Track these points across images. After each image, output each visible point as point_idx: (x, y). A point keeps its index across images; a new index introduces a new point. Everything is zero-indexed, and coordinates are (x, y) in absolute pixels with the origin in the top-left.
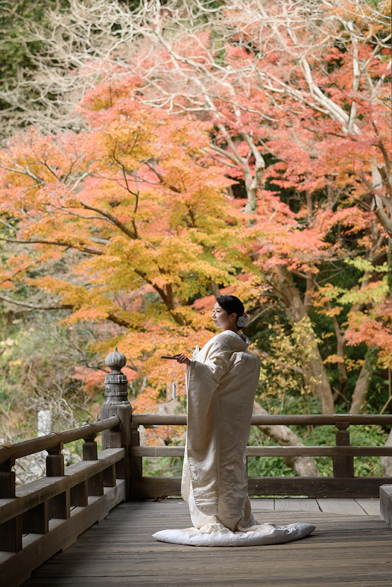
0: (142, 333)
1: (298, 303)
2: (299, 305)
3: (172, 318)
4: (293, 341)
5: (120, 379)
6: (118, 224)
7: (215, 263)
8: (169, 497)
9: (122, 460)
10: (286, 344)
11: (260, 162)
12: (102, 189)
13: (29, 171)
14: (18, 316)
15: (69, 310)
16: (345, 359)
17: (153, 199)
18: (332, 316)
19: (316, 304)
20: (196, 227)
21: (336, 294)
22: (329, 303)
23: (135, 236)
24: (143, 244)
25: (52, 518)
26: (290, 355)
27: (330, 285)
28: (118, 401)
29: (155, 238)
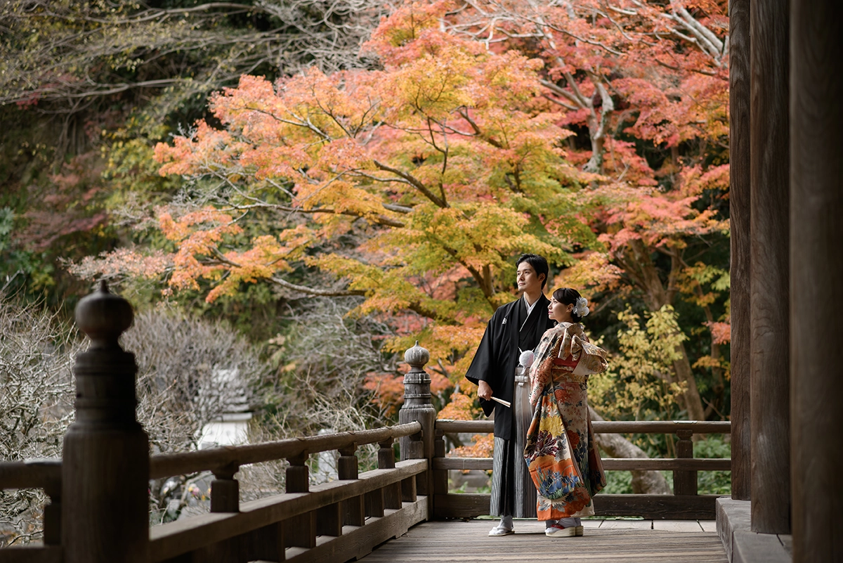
0: (452, 326)
1: (657, 287)
2: (660, 290)
3: (490, 307)
4: (649, 337)
5: (422, 377)
6: (422, 189)
7: (545, 237)
8: (479, 518)
9: (424, 473)
10: (640, 340)
11: (608, 104)
12: (402, 141)
13: (310, 123)
14: (294, 304)
15: (360, 297)
16: (721, 363)
17: (467, 155)
18: (704, 305)
19: (683, 289)
20: (521, 191)
21: (710, 276)
22: (700, 288)
23: (443, 204)
24: (453, 215)
25: (345, 524)
26: (646, 354)
27: (702, 264)
28: (420, 404)
29: (468, 206)
